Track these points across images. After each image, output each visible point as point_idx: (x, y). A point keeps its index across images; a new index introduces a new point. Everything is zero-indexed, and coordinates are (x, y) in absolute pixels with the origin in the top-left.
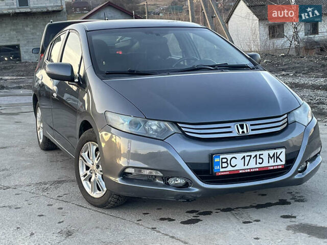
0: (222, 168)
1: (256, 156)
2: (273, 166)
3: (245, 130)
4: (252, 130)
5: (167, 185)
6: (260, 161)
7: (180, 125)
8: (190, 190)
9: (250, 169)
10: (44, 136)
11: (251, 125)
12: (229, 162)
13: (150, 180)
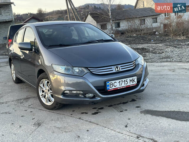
0: (110, 87)
1: (125, 81)
2: (132, 85)
3: (118, 69)
4: (122, 69)
5: (85, 97)
6: (126, 83)
7: (89, 68)
8: (96, 99)
9: (122, 87)
10: (16, 77)
11: (121, 67)
12: (113, 84)
13: (77, 95)
